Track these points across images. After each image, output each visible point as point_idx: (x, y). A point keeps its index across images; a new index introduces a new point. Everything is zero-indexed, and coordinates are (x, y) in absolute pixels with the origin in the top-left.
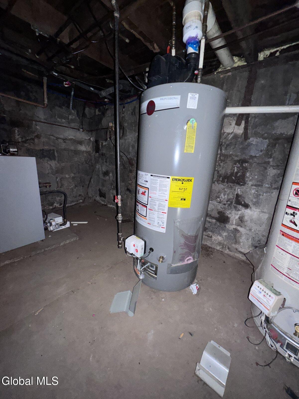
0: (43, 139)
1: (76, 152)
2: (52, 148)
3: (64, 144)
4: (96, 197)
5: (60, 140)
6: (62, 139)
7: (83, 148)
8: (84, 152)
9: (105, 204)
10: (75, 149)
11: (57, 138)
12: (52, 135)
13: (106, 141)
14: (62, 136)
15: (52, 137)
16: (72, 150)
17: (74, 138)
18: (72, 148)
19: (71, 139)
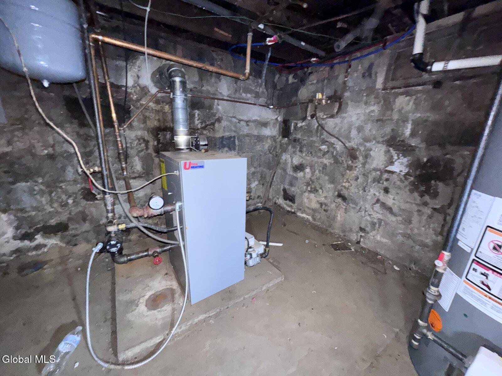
0: (224, 123)
1: (260, 139)
2: (233, 134)
3: (247, 127)
4: (278, 199)
5: (242, 123)
6: (245, 121)
7: (267, 132)
8: (269, 138)
9: (293, 211)
10: (258, 134)
11: (240, 120)
12: (234, 117)
13: (303, 121)
14: (245, 118)
15: (234, 120)
16: (255, 136)
17: (259, 119)
18: (256, 133)
19: (255, 121)
